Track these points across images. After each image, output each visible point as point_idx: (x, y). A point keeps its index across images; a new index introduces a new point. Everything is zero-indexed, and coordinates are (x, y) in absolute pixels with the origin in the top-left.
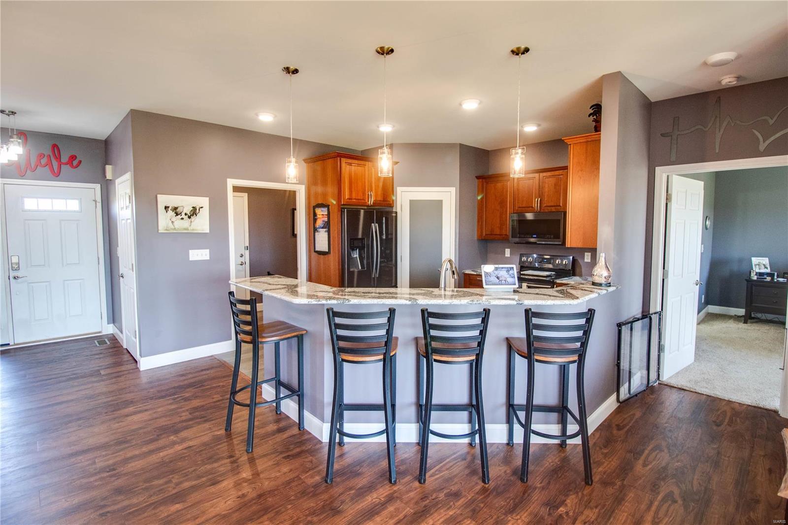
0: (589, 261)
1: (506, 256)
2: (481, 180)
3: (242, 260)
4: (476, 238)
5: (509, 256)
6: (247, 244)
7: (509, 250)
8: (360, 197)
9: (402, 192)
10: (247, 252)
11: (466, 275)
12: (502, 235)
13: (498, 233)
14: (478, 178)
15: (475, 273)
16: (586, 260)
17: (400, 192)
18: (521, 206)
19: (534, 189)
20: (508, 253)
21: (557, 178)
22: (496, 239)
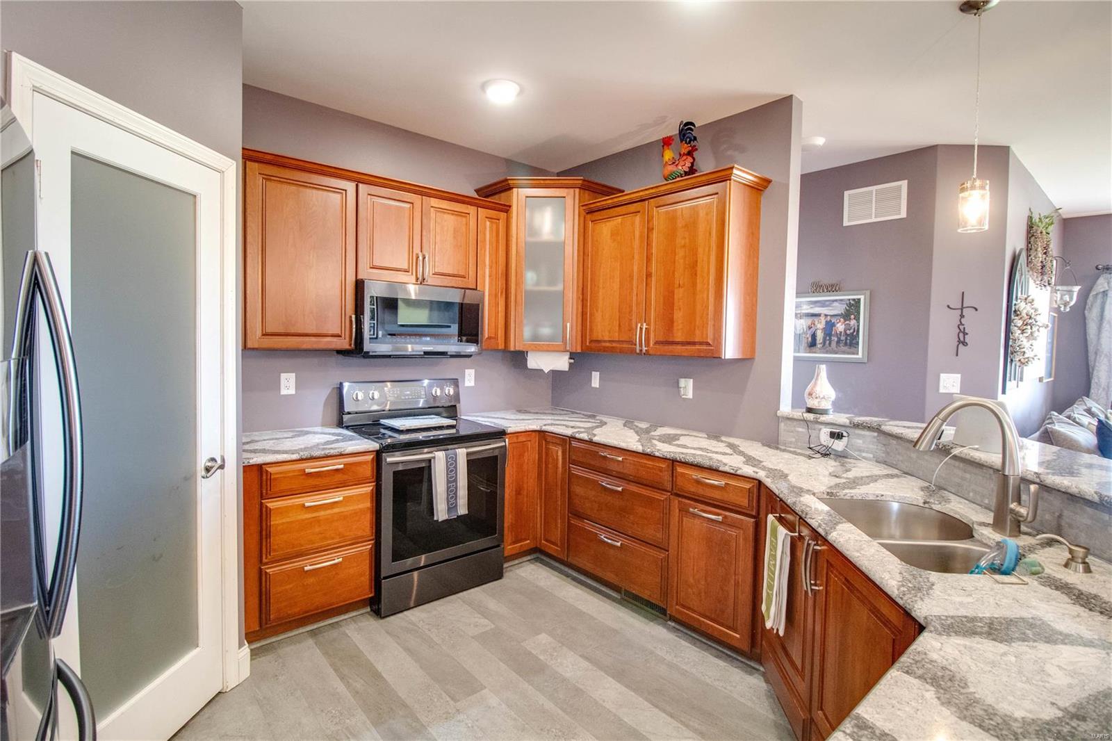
0: (472, 384)
1: (284, 392)
5: (292, 391)
7: (293, 375)
12: (326, 336)
13: (311, 330)
16: (467, 383)
19: (411, 229)
20: (288, 383)
21: (459, 218)
22: (304, 347)
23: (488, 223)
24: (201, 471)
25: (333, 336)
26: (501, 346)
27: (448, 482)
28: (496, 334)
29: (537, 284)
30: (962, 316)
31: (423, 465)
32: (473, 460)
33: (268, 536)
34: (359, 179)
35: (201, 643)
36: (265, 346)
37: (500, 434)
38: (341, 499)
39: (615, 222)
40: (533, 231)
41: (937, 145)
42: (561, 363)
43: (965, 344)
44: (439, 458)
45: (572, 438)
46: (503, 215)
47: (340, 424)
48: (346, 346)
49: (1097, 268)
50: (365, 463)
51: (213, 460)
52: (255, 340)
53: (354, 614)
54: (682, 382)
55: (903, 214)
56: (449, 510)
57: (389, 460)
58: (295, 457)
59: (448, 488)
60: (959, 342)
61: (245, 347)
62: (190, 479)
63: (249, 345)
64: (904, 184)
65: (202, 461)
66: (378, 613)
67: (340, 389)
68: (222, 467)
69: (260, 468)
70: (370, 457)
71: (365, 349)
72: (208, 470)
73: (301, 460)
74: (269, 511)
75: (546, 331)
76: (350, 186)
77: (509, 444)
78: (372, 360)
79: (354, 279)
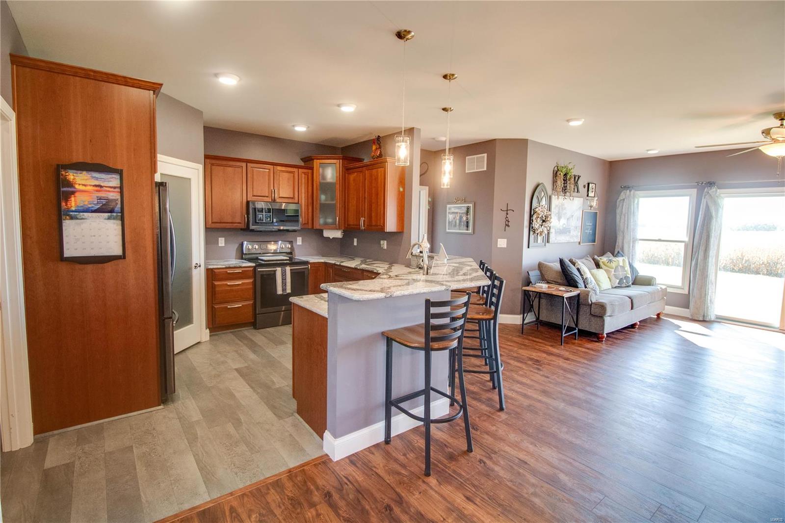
0: (301, 244)
1: (220, 245)
5: (223, 245)
7: (223, 239)
11: (208, 270)
12: (235, 223)
13: (230, 221)
18: (255, 194)
19: (269, 179)
20: (222, 242)
21: (290, 174)
22: (227, 227)
23: (303, 175)
24: (193, 267)
25: (238, 223)
26: (310, 227)
27: (282, 279)
28: (308, 222)
29: (326, 200)
30: (507, 214)
31: (272, 273)
32: (293, 273)
33: (215, 294)
34: (248, 161)
35: (194, 322)
36: (213, 227)
37: (306, 263)
38: (241, 283)
39: (354, 175)
40: (324, 177)
41: (495, 140)
42: (338, 234)
43: (508, 226)
44: (279, 270)
45: (335, 264)
46: (310, 171)
47: (242, 258)
48: (243, 227)
49: (621, 187)
50: (250, 270)
51: (197, 264)
52: (210, 225)
53: (247, 328)
54: (382, 242)
55: (485, 169)
56: (283, 290)
57: (259, 270)
58: (224, 267)
59: (282, 282)
60: (506, 225)
61: (206, 228)
62: (190, 269)
63: (207, 227)
64: (485, 155)
65: (194, 265)
66: (255, 328)
67: (242, 245)
68: (200, 266)
69: (212, 270)
70: (252, 269)
71: (251, 228)
72: (195, 267)
73: (226, 268)
74: (215, 285)
75: (330, 220)
76: (244, 165)
77: (311, 267)
78: (256, 233)
79: (246, 201)
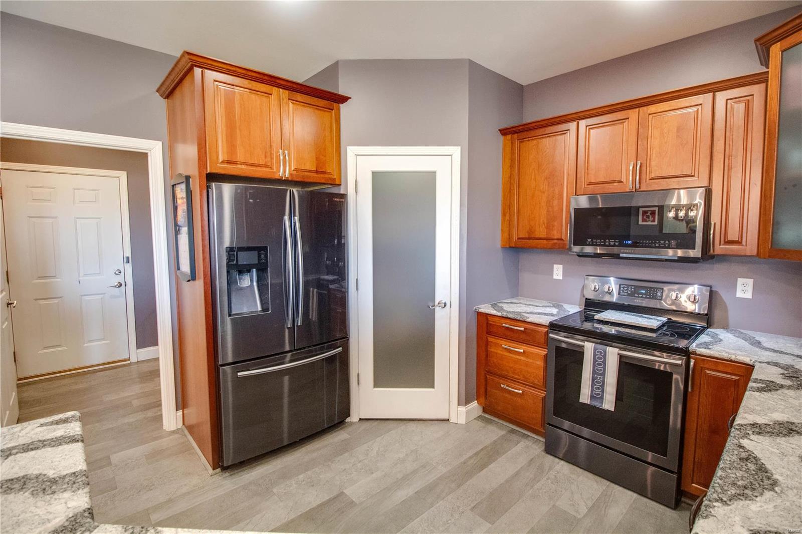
0: (749, 295)
1: (555, 277)
2: (509, 137)
3: (120, 279)
4: (499, 244)
5: (560, 277)
6: (128, 253)
7: (561, 266)
8: (259, 159)
9: (357, 155)
10: (129, 268)
11: (480, 314)
12: (553, 239)
13: (543, 235)
14: (504, 132)
15: (499, 314)
16: (739, 294)
17: (354, 157)
18: (593, 181)
19: (626, 142)
20: (558, 272)
22: (539, 247)
23: (732, 105)
25: (557, 239)
27: (595, 372)
28: (741, 237)
34: (579, 117)
35: (436, 387)
36: (519, 245)
38: (522, 351)
44: (588, 348)
50: (541, 332)
52: (514, 242)
56: (593, 397)
57: (551, 335)
59: (594, 378)
68: (450, 305)
69: (486, 315)
70: (544, 330)
71: (573, 250)
74: (488, 341)
76: (573, 125)
77: (696, 367)
